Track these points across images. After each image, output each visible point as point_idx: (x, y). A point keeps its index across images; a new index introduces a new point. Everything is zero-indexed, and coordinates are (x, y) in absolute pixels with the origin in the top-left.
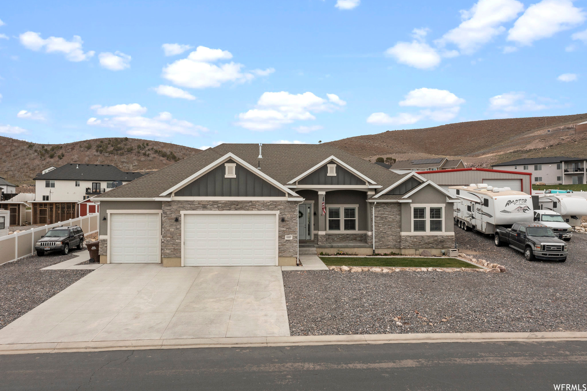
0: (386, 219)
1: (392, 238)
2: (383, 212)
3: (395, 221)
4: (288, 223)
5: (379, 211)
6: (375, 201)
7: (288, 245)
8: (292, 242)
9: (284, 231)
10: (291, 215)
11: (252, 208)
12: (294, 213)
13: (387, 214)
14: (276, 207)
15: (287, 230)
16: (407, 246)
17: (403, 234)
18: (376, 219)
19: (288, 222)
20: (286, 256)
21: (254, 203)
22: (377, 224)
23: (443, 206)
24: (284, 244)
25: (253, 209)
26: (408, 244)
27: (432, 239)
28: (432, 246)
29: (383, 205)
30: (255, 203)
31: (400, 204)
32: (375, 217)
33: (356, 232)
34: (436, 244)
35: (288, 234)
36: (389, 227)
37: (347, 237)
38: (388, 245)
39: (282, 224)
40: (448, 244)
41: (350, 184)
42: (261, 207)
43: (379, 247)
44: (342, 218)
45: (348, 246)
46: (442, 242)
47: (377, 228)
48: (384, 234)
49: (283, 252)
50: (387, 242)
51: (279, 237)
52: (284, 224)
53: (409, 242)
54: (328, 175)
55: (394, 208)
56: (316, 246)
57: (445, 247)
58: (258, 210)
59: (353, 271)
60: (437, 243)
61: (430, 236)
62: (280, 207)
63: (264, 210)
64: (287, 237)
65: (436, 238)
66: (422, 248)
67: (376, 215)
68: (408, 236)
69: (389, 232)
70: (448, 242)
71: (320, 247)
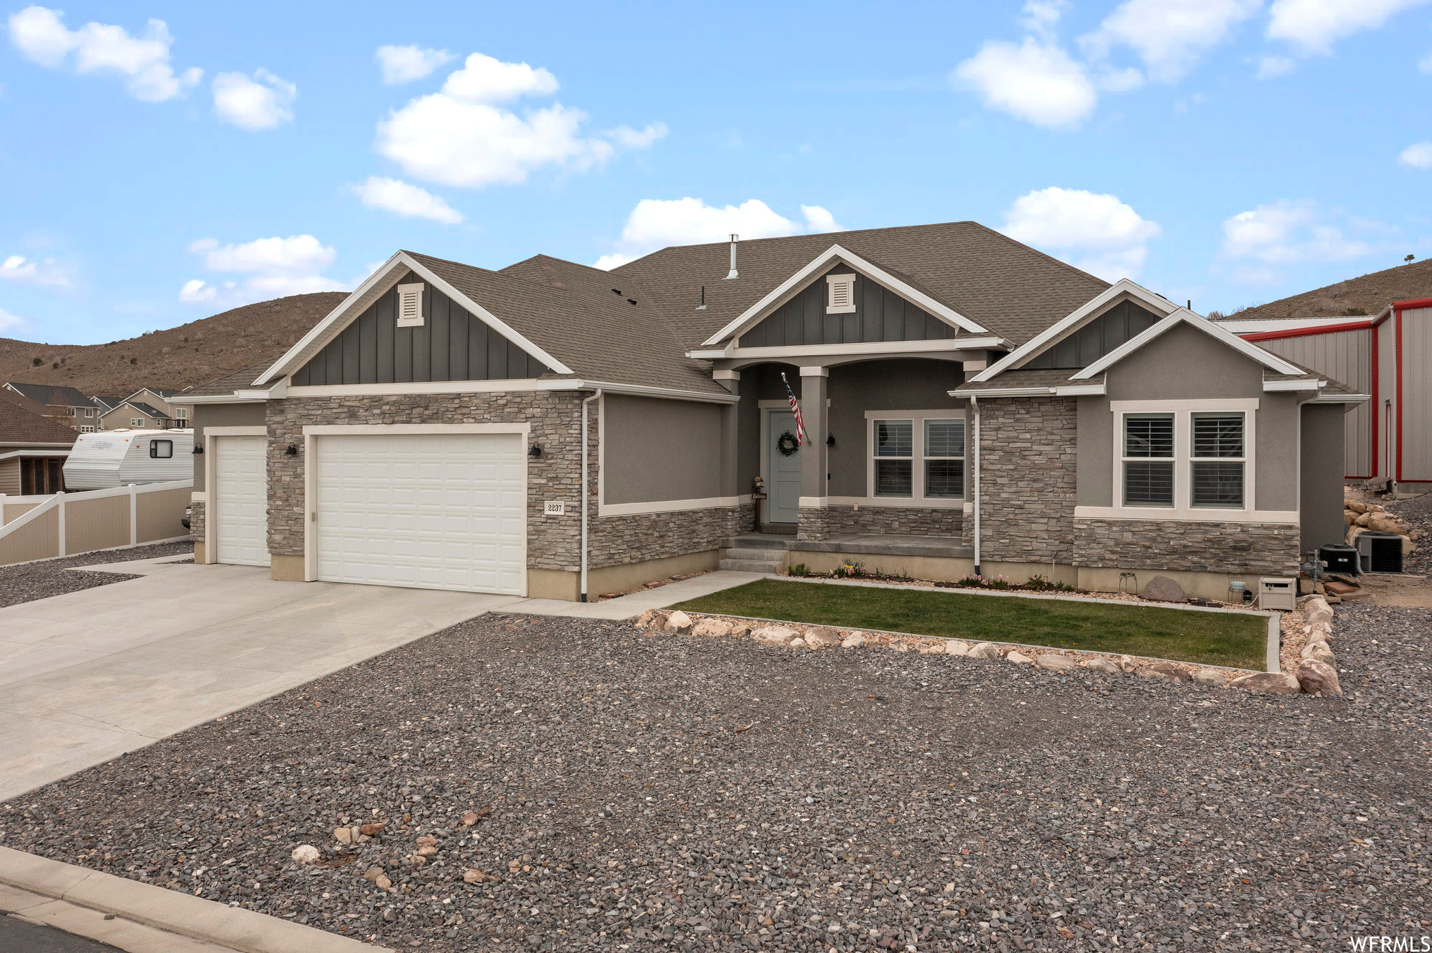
0: (1024, 457)
1: (1044, 527)
2: (1014, 434)
3: (1057, 465)
4: (552, 461)
5: (998, 429)
6: (973, 395)
7: (552, 532)
8: (563, 523)
9: (541, 486)
10: (560, 435)
11: (460, 417)
12: (570, 431)
13: (1026, 440)
14: (520, 412)
15: (551, 484)
16: (1095, 558)
17: (1081, 512)
18: (987, 457)
19: (552, 458)
20: (547, 567)
21: (466, 401)
22: (988, 476)
23: (1247, 407)
24: (543, 528)
25: (465, 420)
26: (1097, 550)
27: (1199, 537)
28: (1199, 563)
29: (1013, 408)
30: (467, 399)
32: (984, 452)
34: (1215, 555)
35: (553, 499)
36: (1036, 485)
37: (935, 521)
38: (1029, 552)
39: (537, 465)
42: (484, 413)
43: (997, 558)
44: (919, 459)
45: (890, 548)
46: (1241, 548)
47: (992, 489)
48: (1017, 511)
49: (538, 553)
50: (1029, 539)
51: (529, 506)
52: (541, 464)
53: (1105, 546)
54: (830, 310)
55: (1055, 418)
56: (790, 546)
57: (1253, 569)
58: (478, 421)
60: (1218, 551)
61: (1190, 524)
62: (530, 411)
63: (490, 421)
64: (551, 508)
65: (1216, 533)
66: (1158, 568)
67: (986, 443)
68: (1101, 522)
69: (1033, 506)
70: (1270, 550)
71: (802, 548)
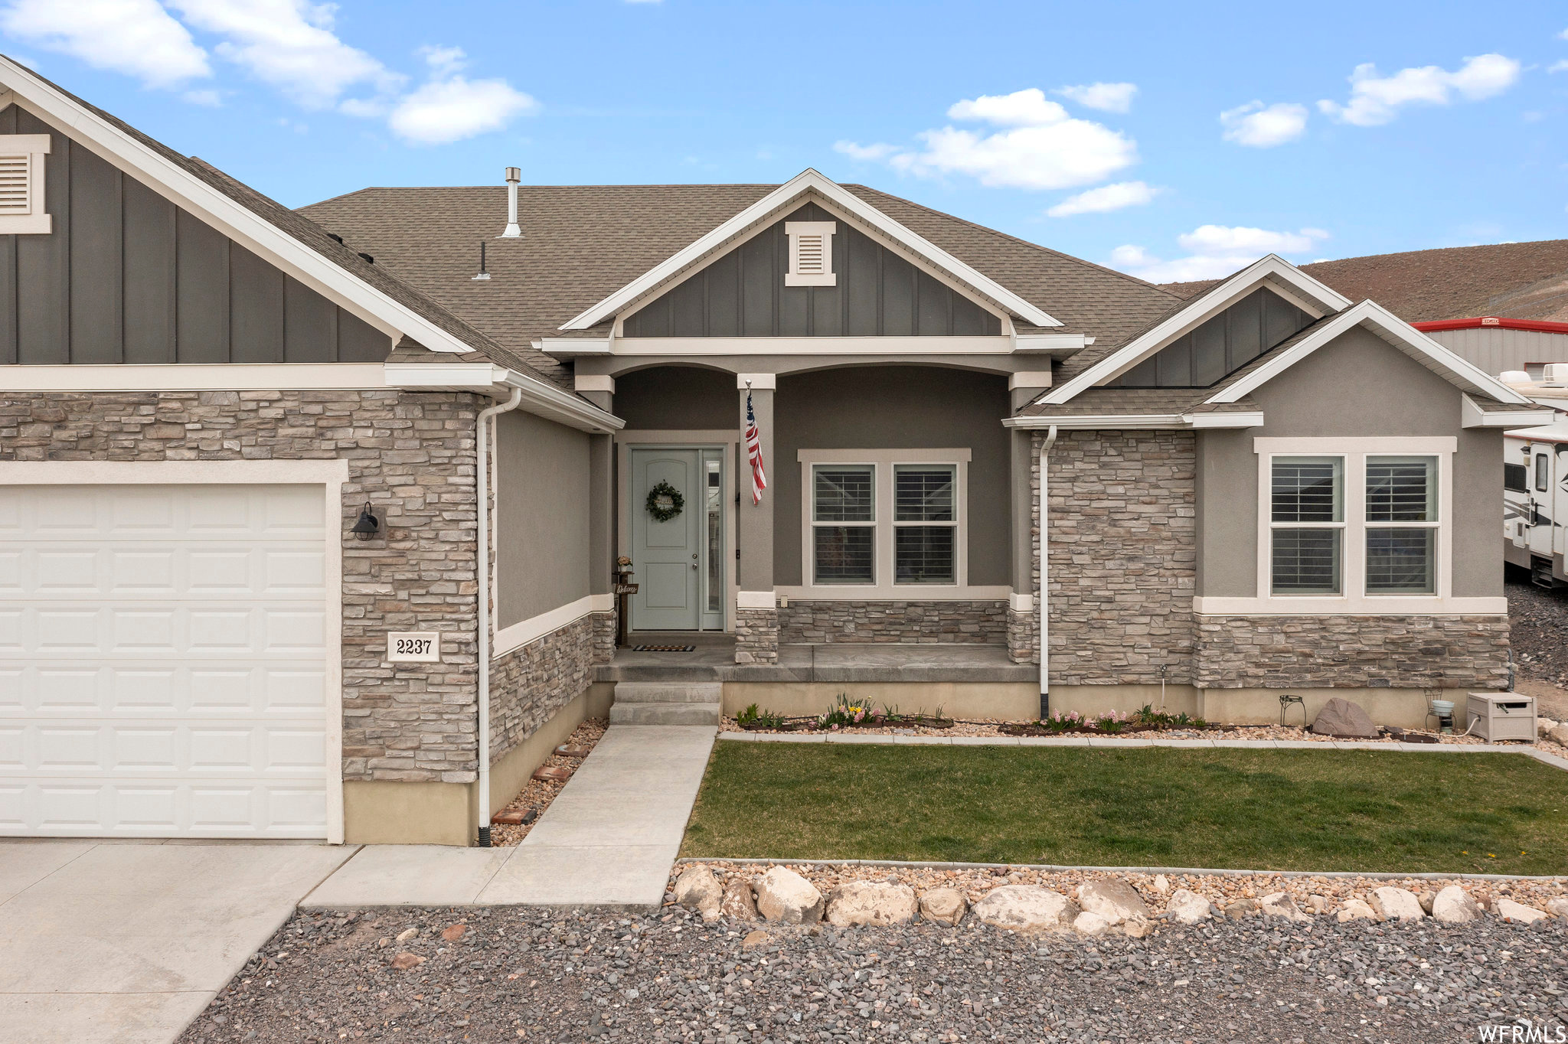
0: (1114, 523)
1: (1146, 630)
2: (1099, 487)
3: (1164, 534)
4: (407, 545)
5: (1073, 480)
6: (1053, 424)
7: (408, 701)
8: (438, 679)
9: (376, 599)
10: (426, 487)
11: (157, 446)
12: (452, 480)
13: (1117, 497)
14: (321, 435)
15: (403, 595)
16: (1233, 675)
17: (1210, 606)
18: (1057, 523)
19: (405, 538)
20: (395, 775)
21: (173, 410)
22: (1061, 553)
23: (1442, 448)
24: (383, 691)
25: (169, 453)
26: (1236, 663)
27: (1379, 638)
28: (1378, 675)
29: (1097, 446)
30: (176, 405)
31: (1196, 436)
32: (1054, 515)
33: (959, 590)
34: (1399, 664)
35: (409, 626)
36: (1132, 566)
37: (912, 621)
38: (1122, 669)
39: (363, 553)
40: (1469, 667)
41: (915, 332)
42: (224, 437)
43: (1074, 681)
44: (884, 522)
45: (898, 672)
46: (1432, 650)
47: (1065, 573)
48: (1104, 606)
49: (371, 747)
50: (1121, 649)
51: (346, 643)
52: (378, 551)
53: (1247, 656)
54: (792, 279)
55: (1160, 462)
56: (724, 675)
57: (1449, 681)
58: (203, 454)
59: (843, 913)
60: (1403, 658)
61: (1366, 619)
62: (346, 436)
63: (239, 455)
64: (403, 647)
65: (1399, 632)
66: (1321, 686)
67: (1058, 501)
68: (1242, 620)
69: (1129, 598)
70: (1471, 653)
71: (746, 677)
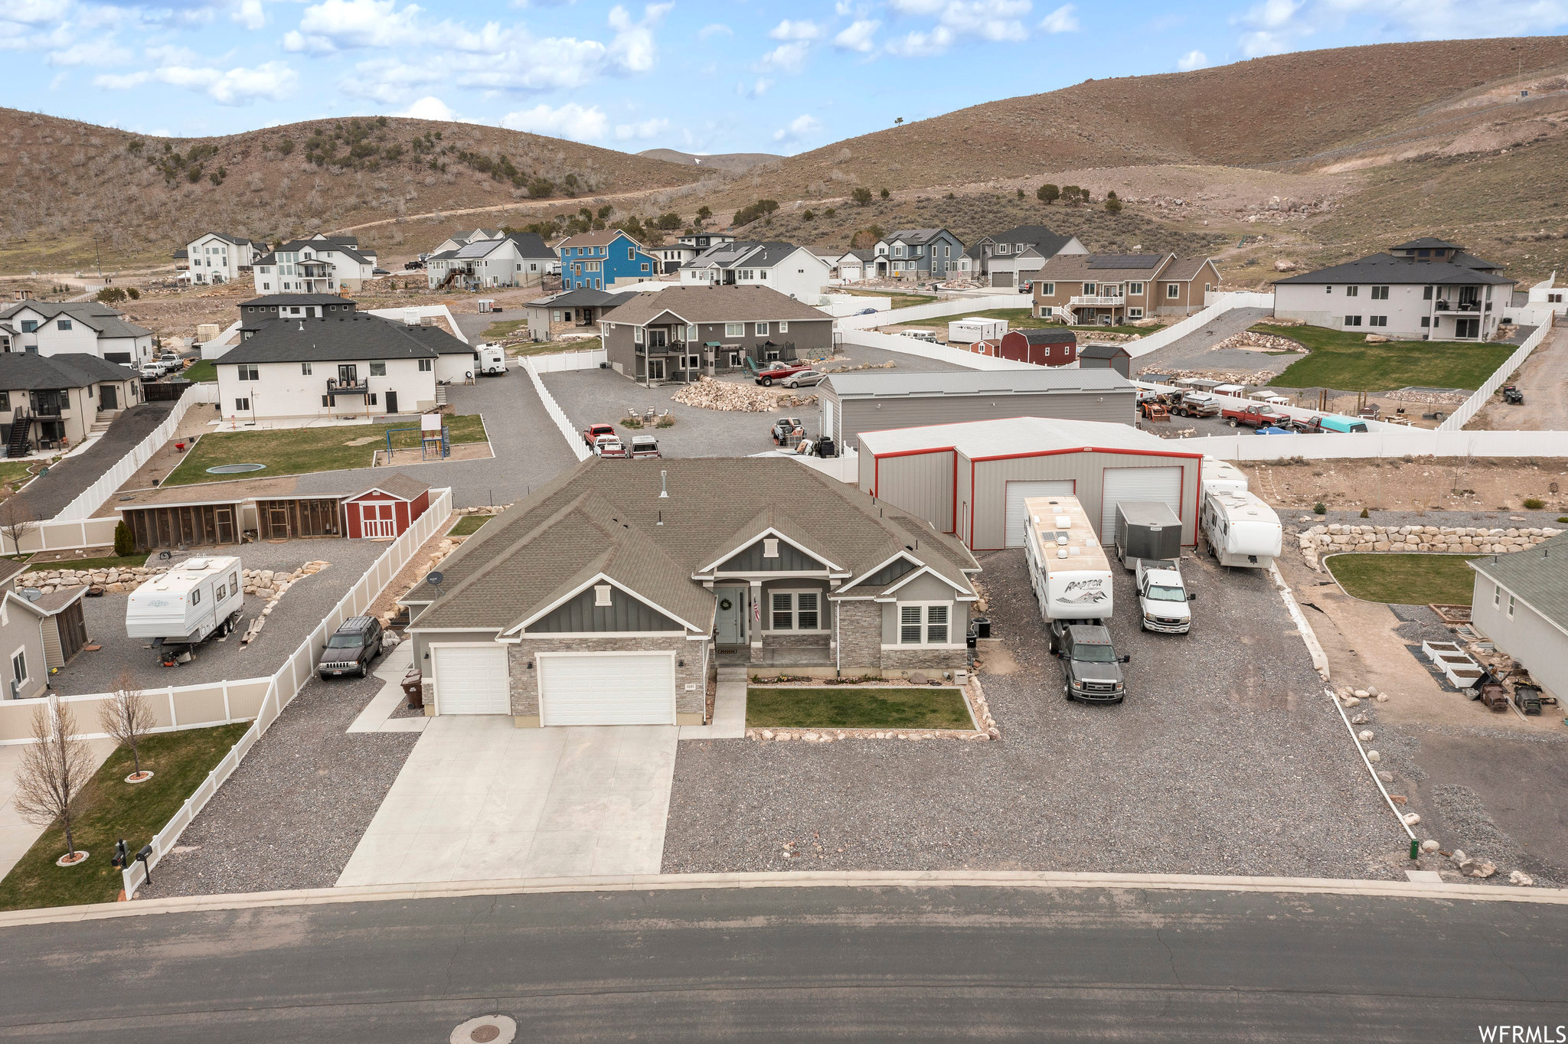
0: (857, 623)
1: (867, 652)
2: (854, 613)
3: (872, 626)
5: (847, 611)
6: (839, 599)
7: (689, 698)
8: (695, 693)
10: (692, 656)
11: (636, 648)
12: (698, 654)
13: (859, 616)
14: (669, 646)
15: (688, 677)
16: (890, 666)
17: (884, 647)
18: (840, 623)
19: (688, 666)
20: (687, 712)
22: (841, 631)
23: (948, 604)
24: (684, 696)
25: (638, 649)
26: (891, 662)
27: (931, 655)
28: (931, 665)
29: (852, 605)
30: (640, 640)
31: (879, 604)
33: (819, 631)
34: (936, 662)
35: (690, 683)
36: (863, 635)
37: (804, 641)
38: (860, 664)
39: (680, 669)
40: (956, 662)
41: (801, 570)
42: (650, 646)
43: (847, 667)
44: (795, 611)
45: (797, 664)
46: (946, 658)
47: (844, 637)
48: (855, 646)
49: (682, 707)
50: (860, 657)
51: (676, 686)
52: (683, 668)
53: (894, 660)
54: (766, 556)
55: (870, 611)
56: (748, 666)
57: (950, 666)
58: (646, 650)
59: (778, 738)
60: (938, 660)
61: (927, 650)
62: (676, 646)
63: (654, 650)
64: (689, 687)
65: (937, 653)
66: (914, 669)
67: (840, 619)
68: (892, 650)
69: (862, 644)
70: (956, 659)
71: (754, 666)
